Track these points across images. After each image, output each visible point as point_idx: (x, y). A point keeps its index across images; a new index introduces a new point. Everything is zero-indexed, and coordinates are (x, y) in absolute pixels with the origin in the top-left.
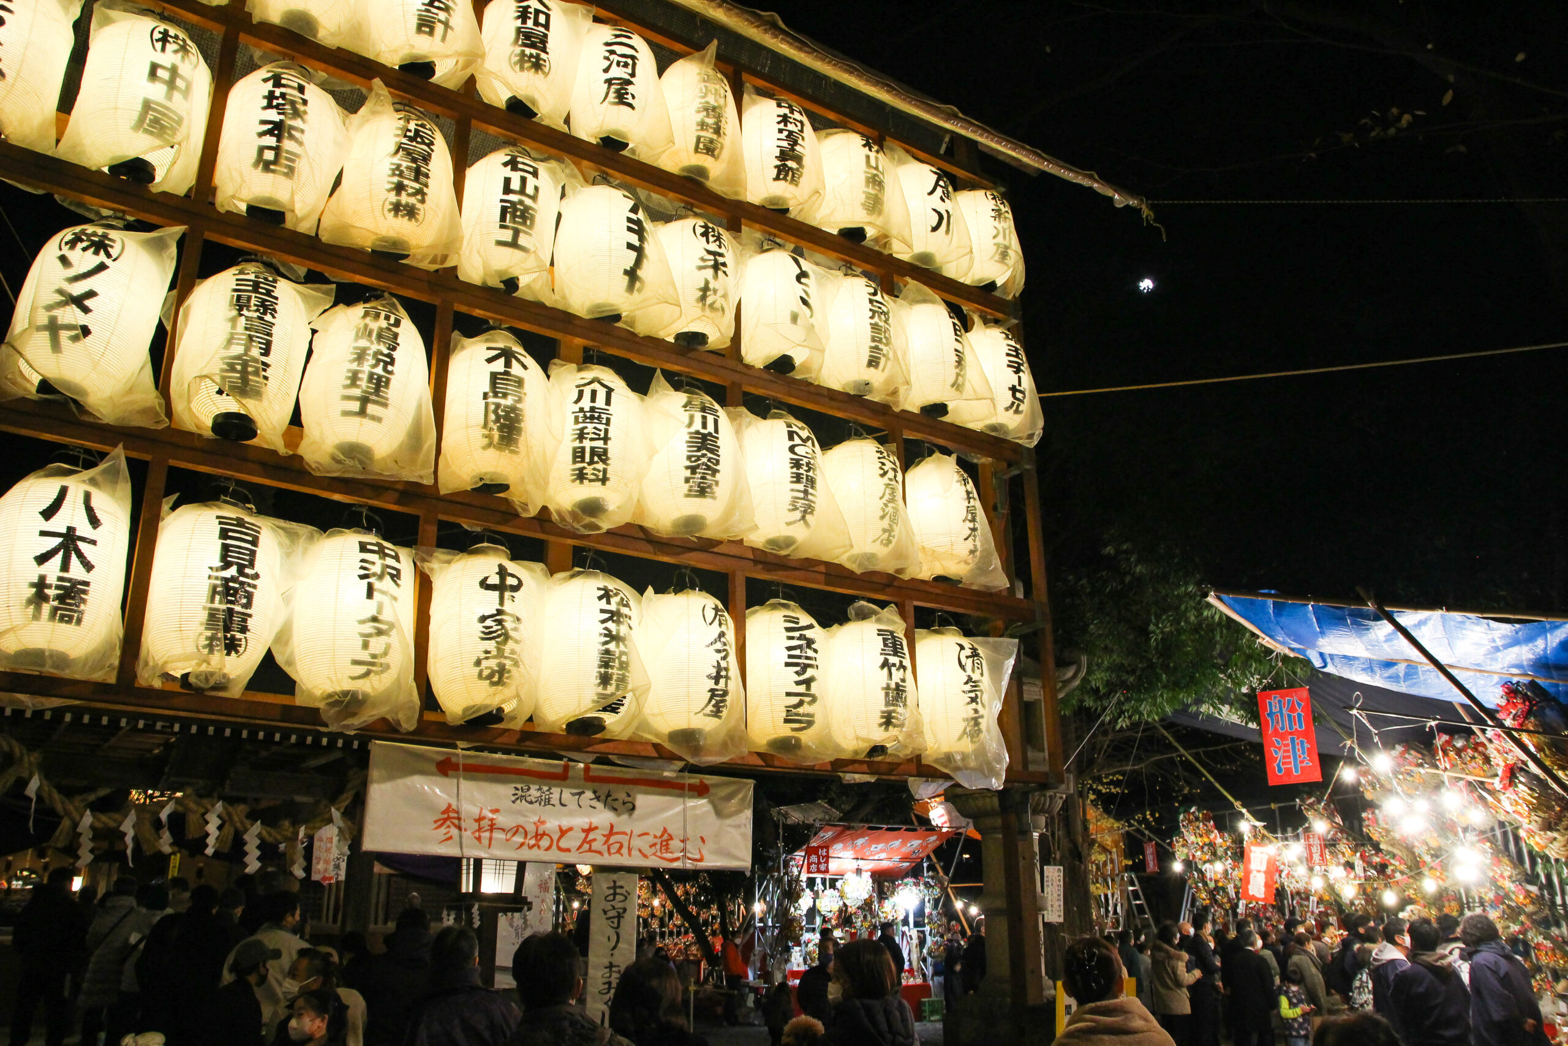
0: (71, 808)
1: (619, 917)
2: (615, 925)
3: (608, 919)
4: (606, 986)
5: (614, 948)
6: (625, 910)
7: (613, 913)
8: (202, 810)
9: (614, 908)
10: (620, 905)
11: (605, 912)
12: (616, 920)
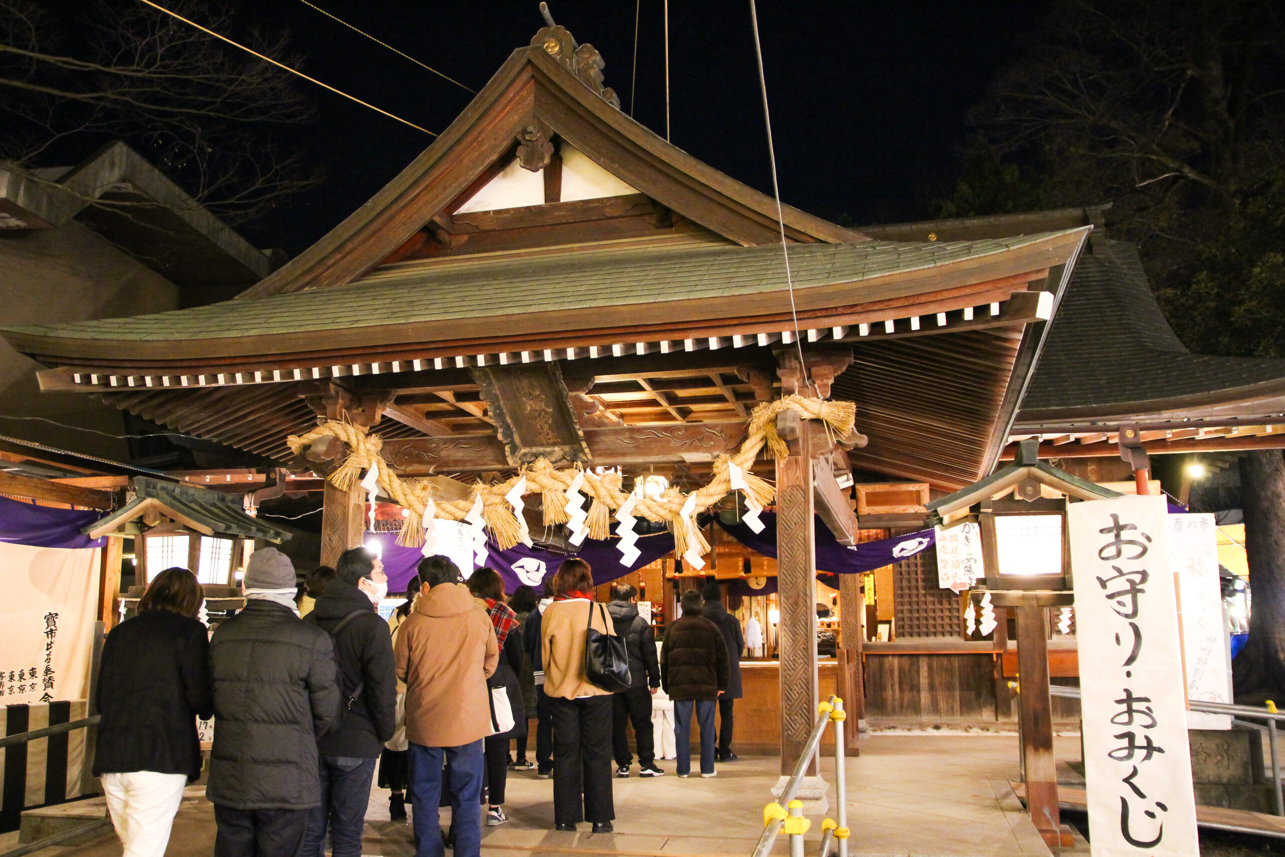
0: (411, 498)
1: (1134, 591)
2: (1129, 610)
3: (1110, 597)
4: (1125, 742)
5: (1131, 660)
6: (1144, 575)
7: (1121, 584)
8: (562, 487)
9: (1121, 573)
10: (1138, 565)
11: (1103, 584)
12: (1127, 599)
